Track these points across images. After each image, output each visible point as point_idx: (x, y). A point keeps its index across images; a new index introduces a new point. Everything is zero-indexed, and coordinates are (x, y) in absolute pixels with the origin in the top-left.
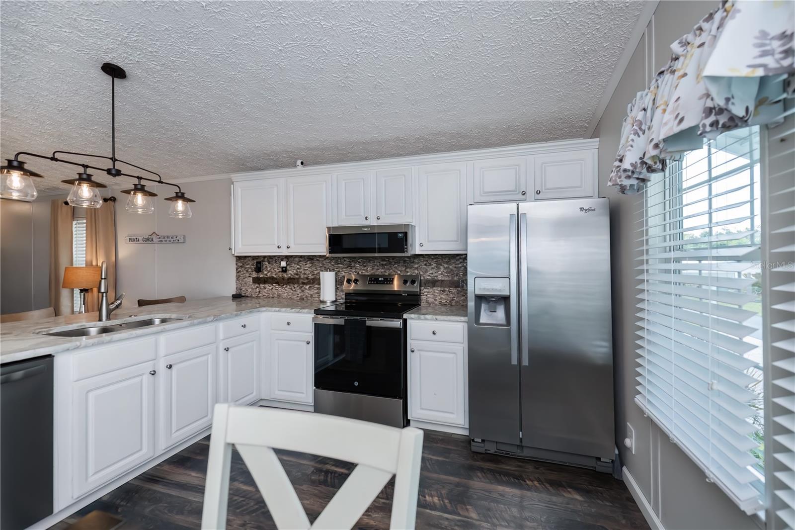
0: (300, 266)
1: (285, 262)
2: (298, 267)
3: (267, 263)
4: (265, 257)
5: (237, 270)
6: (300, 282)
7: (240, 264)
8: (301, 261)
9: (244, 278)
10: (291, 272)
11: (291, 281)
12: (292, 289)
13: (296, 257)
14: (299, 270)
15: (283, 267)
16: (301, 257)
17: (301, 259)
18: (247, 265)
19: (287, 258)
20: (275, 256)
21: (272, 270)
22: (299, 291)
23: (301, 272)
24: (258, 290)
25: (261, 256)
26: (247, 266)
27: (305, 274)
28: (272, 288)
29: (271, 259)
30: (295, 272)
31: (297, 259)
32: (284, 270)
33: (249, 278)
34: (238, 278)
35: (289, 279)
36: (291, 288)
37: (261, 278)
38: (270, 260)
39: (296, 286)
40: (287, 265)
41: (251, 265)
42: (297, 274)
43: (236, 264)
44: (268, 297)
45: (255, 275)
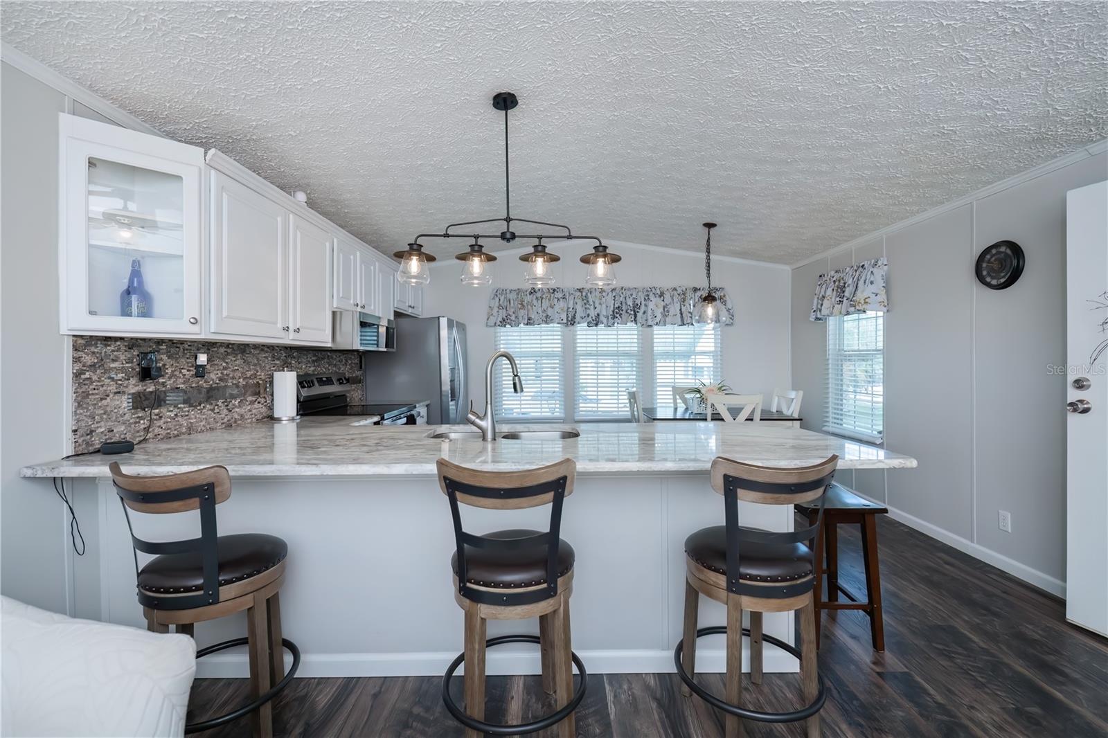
0: (227, 363)
1: (206, 355)
2: (224, 364)
3: (164, 357)
4: (160, 342)
5: (77, 375)
6: (227, 395)
7: (89, 360)
8: (228, 354)
9: (102, 399)
10: (213, 376)
11: (211, 395)
12: (213, 410)
13: (221, 346)
14: (225, 372)
15: (198, 367)
16: (228, 345)
17: (229, 351)
18: (114, 361)
19: (208, 346)
20: (182, 342)
21: (177, 373)
22: (225, 411)
23: (227, 375)
24: (144, 424)
25: (150, 340)
26: (112, 365)
27: (233, 378)
28: (176, 415)
29: (175, 346)
30: (220, 375)
31: (222, 350)
32: (200, 372)
33: (116, 397)
34: (81, 399)
35: (210, 389)
36: (212, 408)
37: (151, 392)
38: (173, 350)
39: (220, 403)
40: (208, 361)
41: (122, 361)
42: (221, 380)
43: (76, 360)
44: (168, 437)
45: (134, 386)
